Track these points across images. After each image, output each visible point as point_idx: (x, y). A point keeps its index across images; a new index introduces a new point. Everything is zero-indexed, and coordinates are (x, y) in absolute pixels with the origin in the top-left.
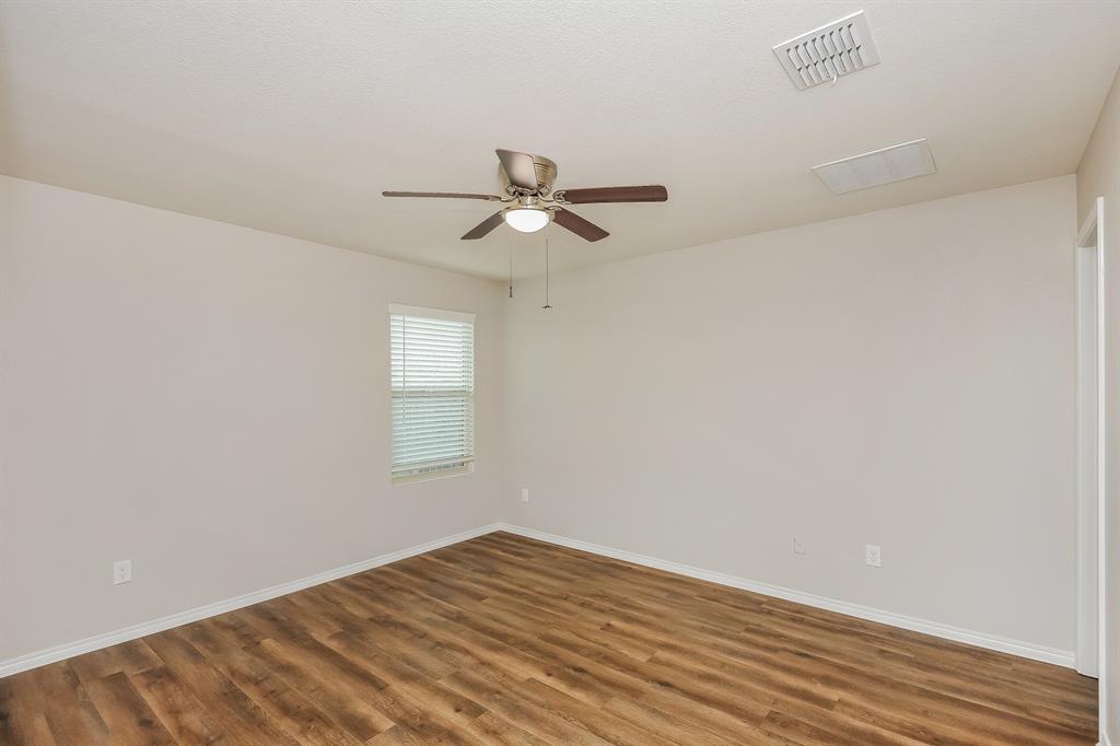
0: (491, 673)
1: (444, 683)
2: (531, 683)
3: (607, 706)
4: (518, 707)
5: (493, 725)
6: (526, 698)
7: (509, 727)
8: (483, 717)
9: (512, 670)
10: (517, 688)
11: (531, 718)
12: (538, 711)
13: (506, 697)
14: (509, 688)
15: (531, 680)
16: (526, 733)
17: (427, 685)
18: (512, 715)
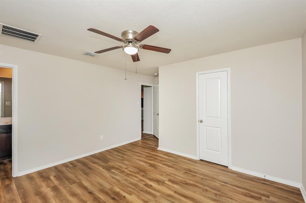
0: (144, 198)
1: (158, 194)
2: (130, 194)
3: (112, 187)
4: (135, 186)
5: (141, 182)
6: (133, 189)
7: (138, 182)
8: (144, 183)
9: (136, 199)
10: (135, 192)
11: (132, 184)
12: (130, 186)
13: (139, 189)
14: (137, 192)
15: (130, 195)
16: (134, 180)
17: (163, 193)
18: (137, 184)
